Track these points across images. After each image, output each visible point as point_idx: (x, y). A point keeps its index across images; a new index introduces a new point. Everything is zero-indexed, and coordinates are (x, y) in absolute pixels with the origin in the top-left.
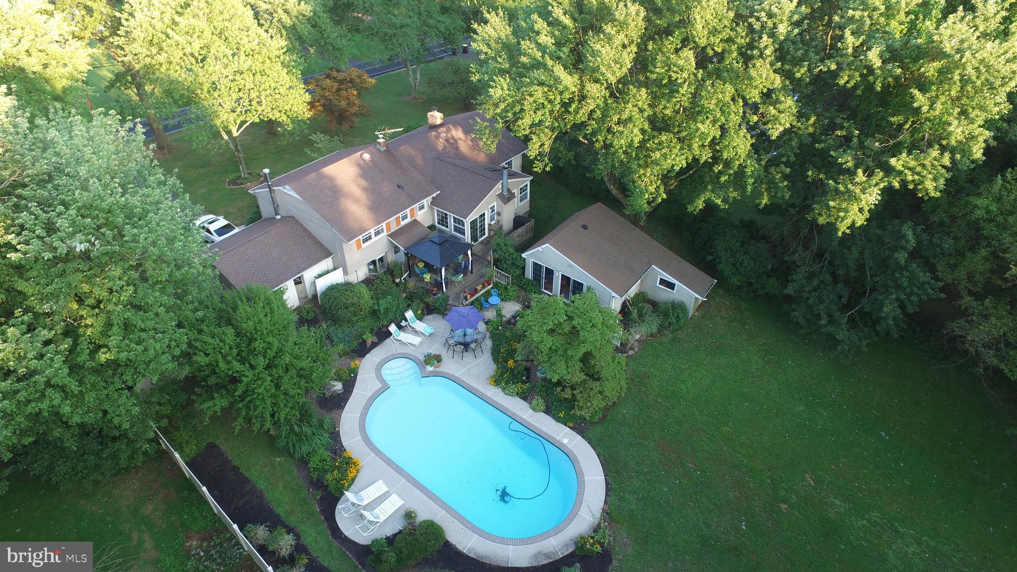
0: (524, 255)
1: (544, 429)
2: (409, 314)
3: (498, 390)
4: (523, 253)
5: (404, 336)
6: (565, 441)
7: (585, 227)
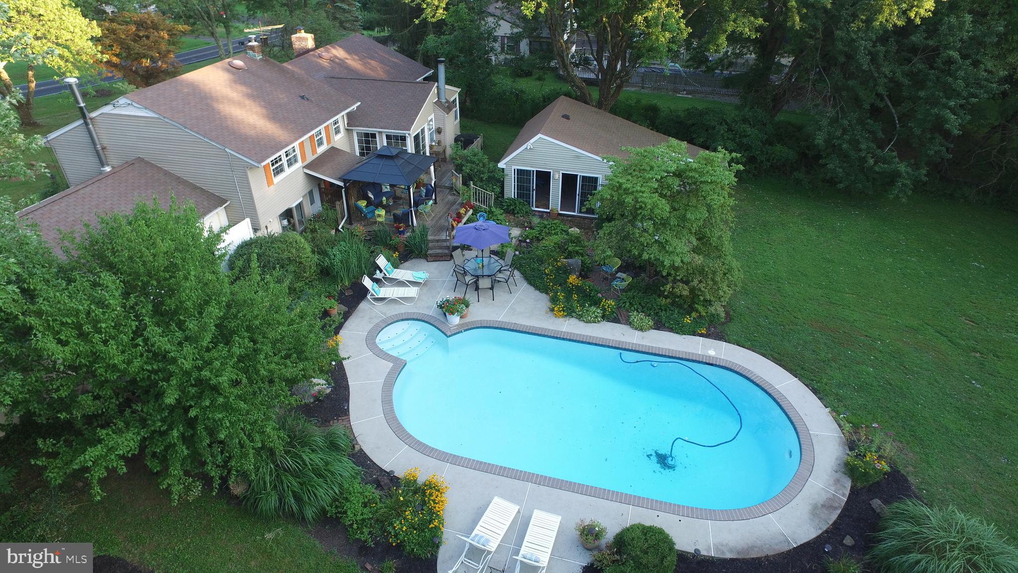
0: (501, 165)
1: (673, 347)
2: (381, 261)
3: (574, 321)
4: (499, 162)
5: (386, 292)
6: (712, 353)
7: (566, 117)
